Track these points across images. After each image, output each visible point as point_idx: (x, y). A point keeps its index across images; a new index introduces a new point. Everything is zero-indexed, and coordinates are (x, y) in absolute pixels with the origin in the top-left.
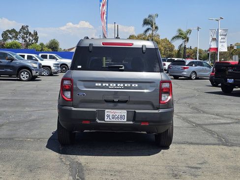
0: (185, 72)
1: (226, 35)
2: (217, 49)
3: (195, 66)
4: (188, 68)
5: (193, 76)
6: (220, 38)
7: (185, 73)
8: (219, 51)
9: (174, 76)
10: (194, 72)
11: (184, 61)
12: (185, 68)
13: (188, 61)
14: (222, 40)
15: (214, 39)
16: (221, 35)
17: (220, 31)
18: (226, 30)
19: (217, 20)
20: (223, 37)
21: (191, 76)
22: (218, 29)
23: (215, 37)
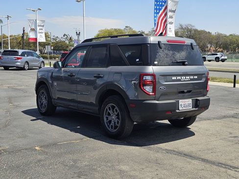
0: (19, 62)
1: (43, 26)
2: (36, 39)
3: (27, 56)
4: (21, 58)
5: (26, 67)
6: (38, 28)
7: (19, 64)
8: (38, 41)
9: (4, 67)
10: (27, 62)
11: (17, 51)
12: (18, 59)
13: (20, 51)
14: (40, 31)
15: (32, 30)
16: (39, 26)
17: (38, 22)
18: (43, 21)
19: (34, 11)
20: (41, 28)
21: (24, 66)
22: (36, 20)
23: (33, 27)
